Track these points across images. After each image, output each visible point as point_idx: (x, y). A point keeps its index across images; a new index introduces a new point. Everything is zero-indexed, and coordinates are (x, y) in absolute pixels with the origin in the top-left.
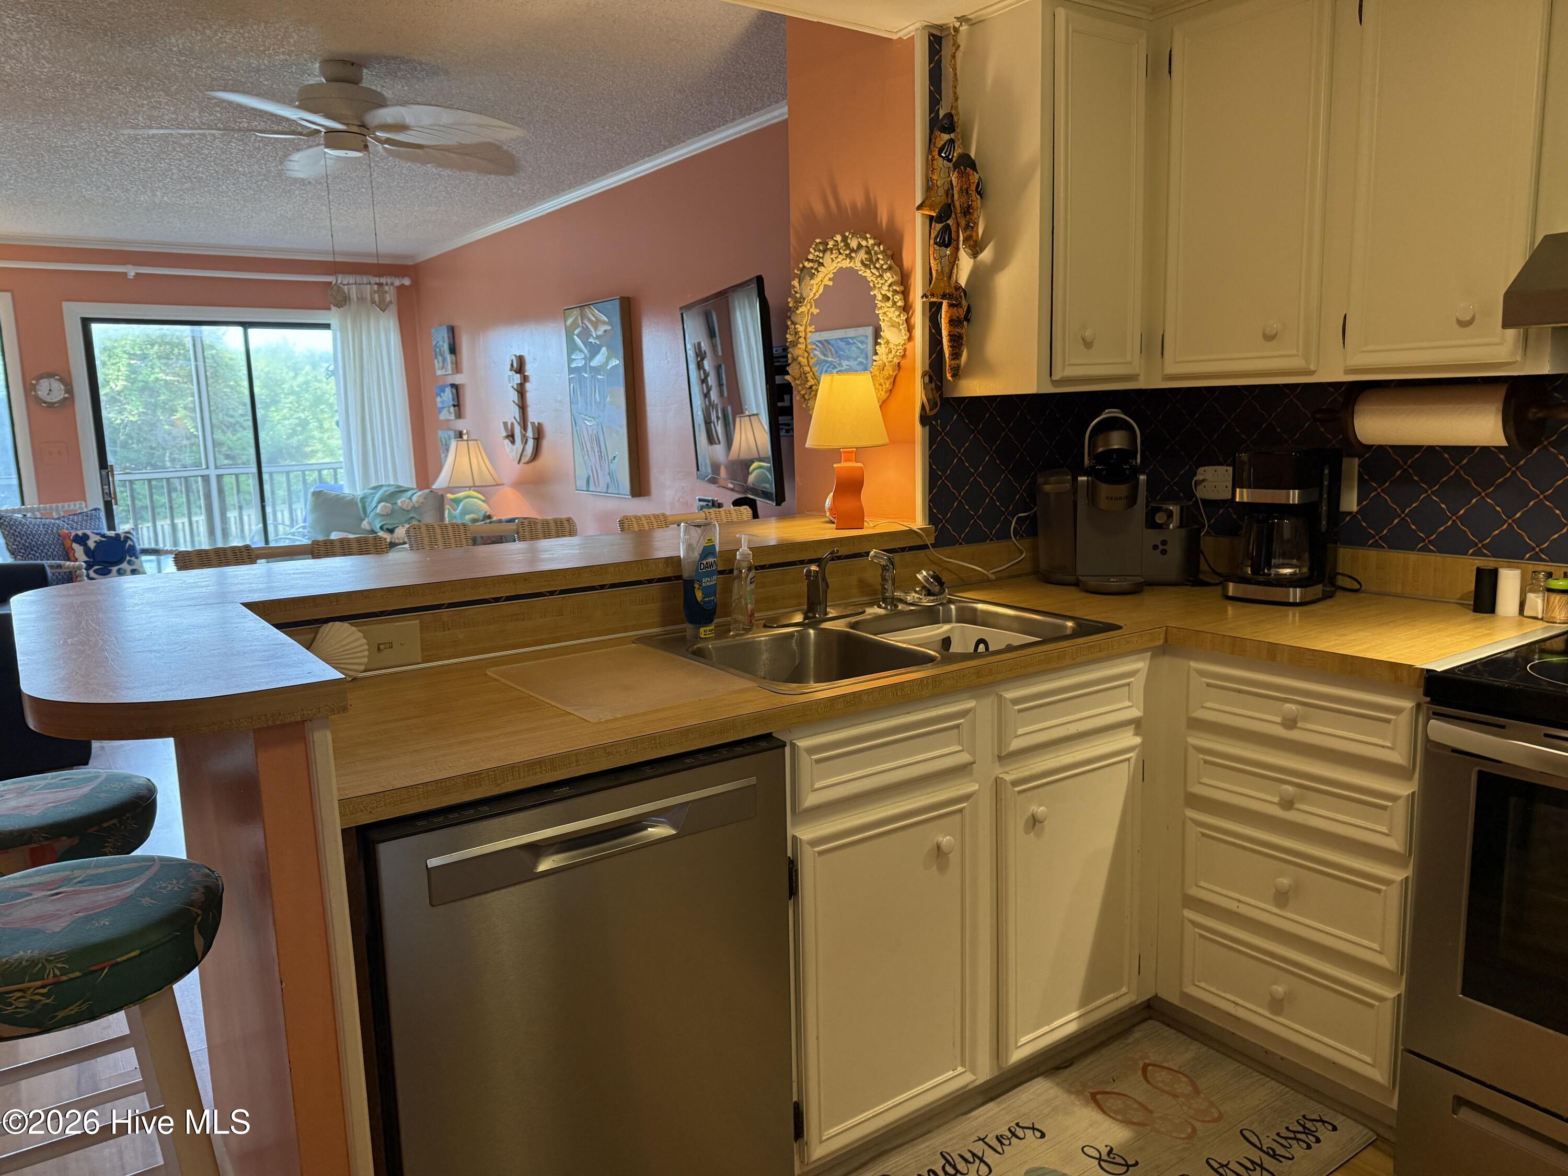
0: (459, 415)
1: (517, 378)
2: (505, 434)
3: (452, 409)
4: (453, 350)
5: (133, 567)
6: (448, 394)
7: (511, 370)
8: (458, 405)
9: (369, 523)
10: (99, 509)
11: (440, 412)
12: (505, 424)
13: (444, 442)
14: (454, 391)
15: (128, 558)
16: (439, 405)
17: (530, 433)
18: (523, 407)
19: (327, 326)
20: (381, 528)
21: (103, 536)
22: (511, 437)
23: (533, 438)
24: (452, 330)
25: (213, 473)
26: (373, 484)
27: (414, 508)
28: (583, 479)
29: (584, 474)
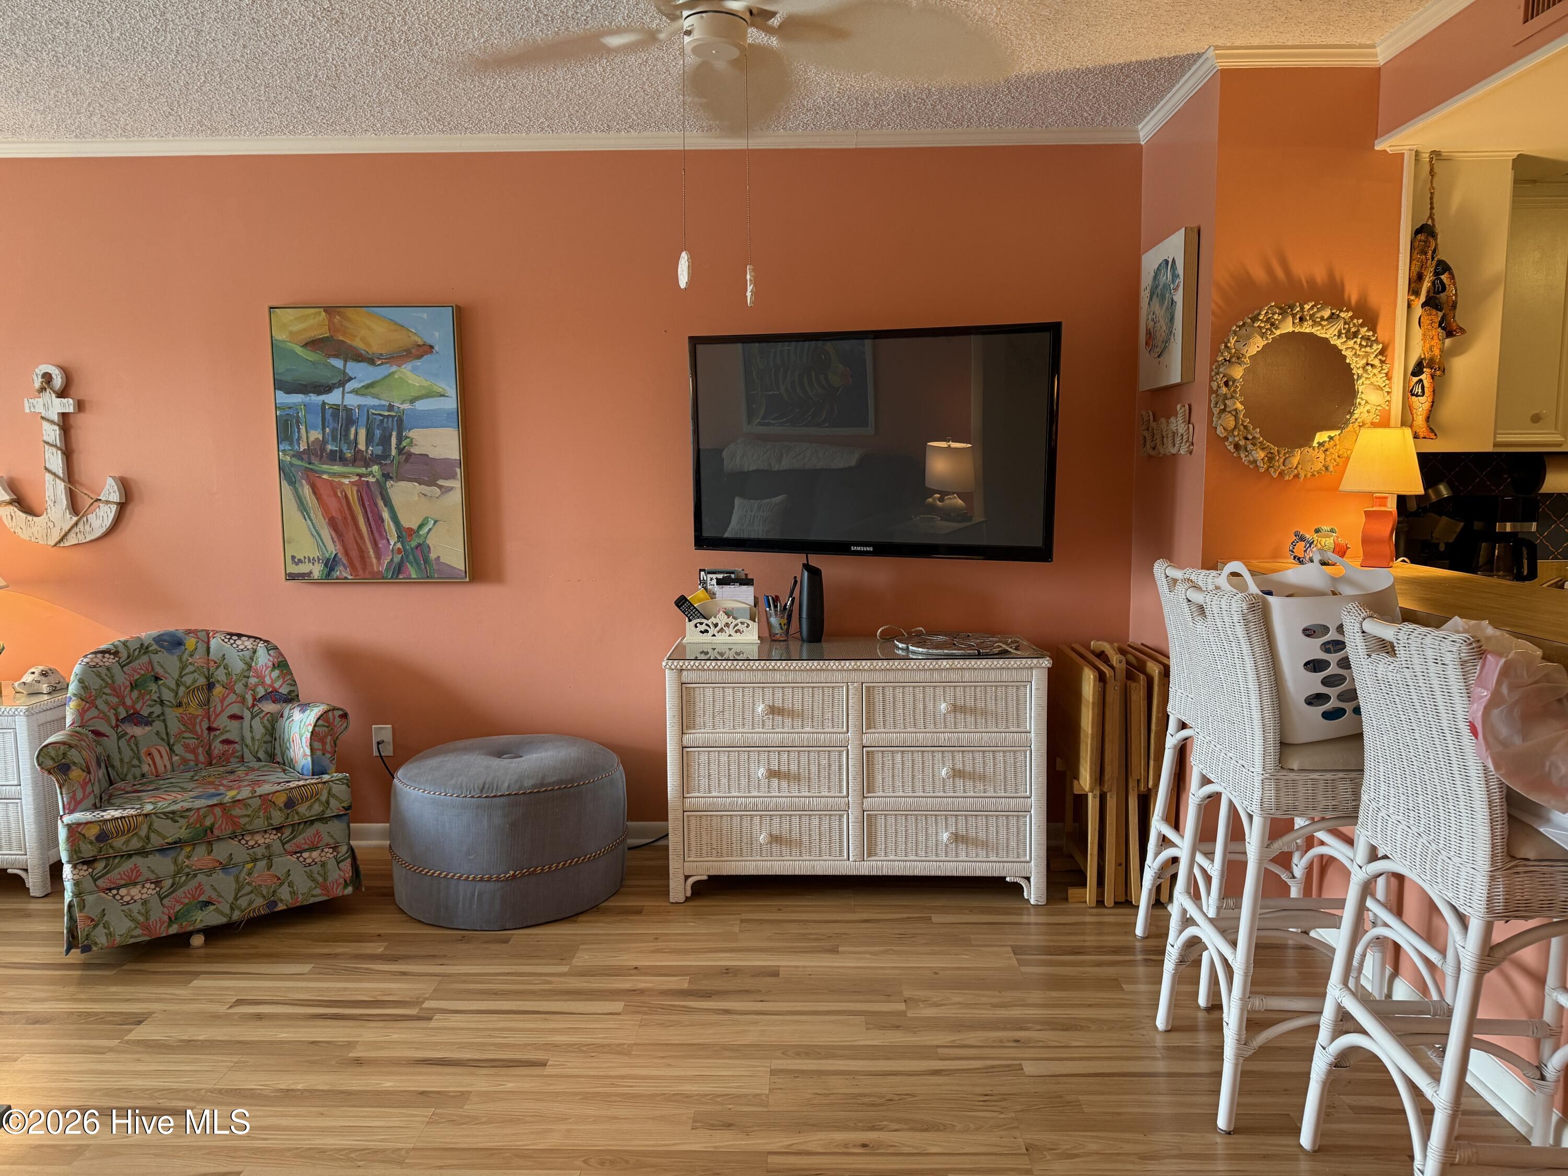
1: (60, 405)
7: (40, 391)
17: (105, 493)
18: (71, 449)
22: (26, 503)
23: (118, 504)
28: (312, 561)
29: (317, 554)
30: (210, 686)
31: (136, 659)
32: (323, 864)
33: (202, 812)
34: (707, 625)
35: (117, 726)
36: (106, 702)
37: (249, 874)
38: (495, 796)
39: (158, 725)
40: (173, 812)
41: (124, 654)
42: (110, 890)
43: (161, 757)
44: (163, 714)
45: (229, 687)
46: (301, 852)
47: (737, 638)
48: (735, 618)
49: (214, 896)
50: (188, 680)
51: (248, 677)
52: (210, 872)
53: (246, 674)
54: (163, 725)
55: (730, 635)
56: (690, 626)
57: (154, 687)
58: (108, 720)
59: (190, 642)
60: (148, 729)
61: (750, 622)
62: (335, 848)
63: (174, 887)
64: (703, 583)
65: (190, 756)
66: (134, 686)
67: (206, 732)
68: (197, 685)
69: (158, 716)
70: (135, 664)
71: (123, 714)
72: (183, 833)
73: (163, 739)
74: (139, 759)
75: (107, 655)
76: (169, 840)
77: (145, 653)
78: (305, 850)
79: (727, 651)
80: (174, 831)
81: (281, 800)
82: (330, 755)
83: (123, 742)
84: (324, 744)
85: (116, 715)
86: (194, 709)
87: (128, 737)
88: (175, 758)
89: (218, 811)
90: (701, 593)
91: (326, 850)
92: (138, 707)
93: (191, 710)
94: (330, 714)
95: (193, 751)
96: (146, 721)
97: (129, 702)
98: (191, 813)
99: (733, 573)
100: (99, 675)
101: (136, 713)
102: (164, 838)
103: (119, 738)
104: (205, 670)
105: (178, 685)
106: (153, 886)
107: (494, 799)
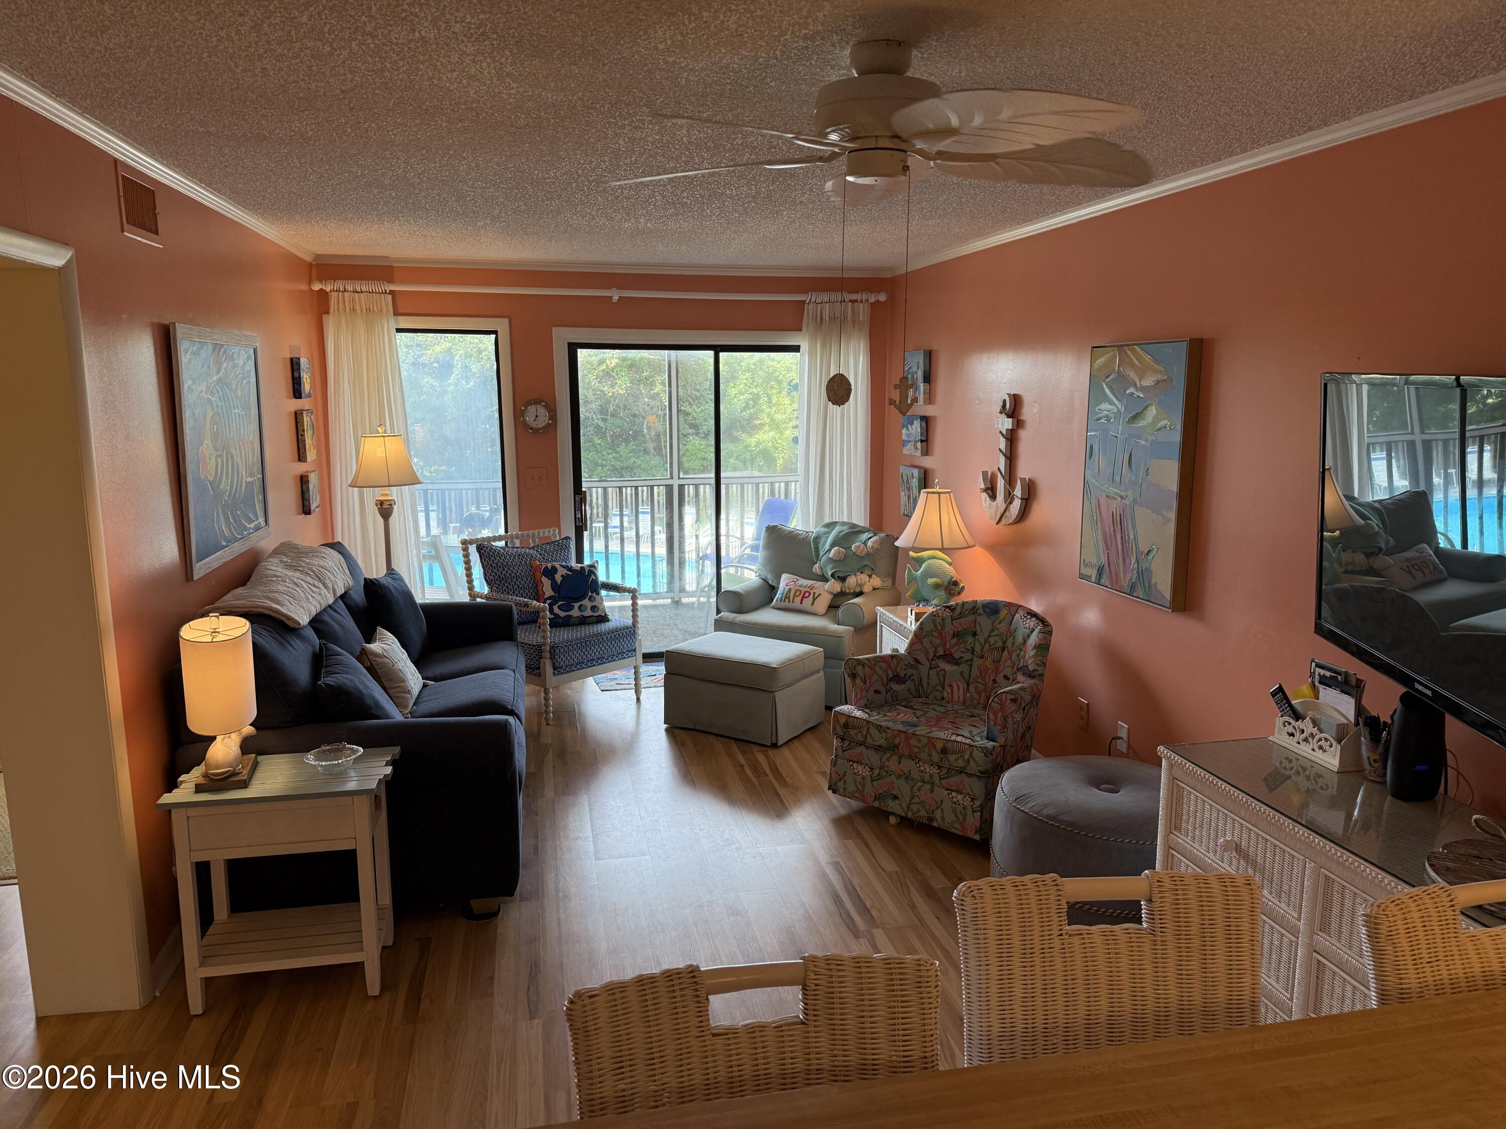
0: (926, 452)
1: (1008, 423)
2: (983, 486)
3: (919, 445)
4: (928, 378)
5: (594, 604)
6: (916, 428)
7: (1001, 413)
8: (926, 441)
9: (821, 568)
10: (569, 538)
11: (904, 446)
12: (985, 474)
13: (905, 479)
14: (924, 424)
15: (590, 594)
16: (904, 437)
17: (1018, 492)
18: (1011, 457)
19: (796, 349)
20: (833, 575)
21: (570, 569)
22: (991, 490)
23: (1021, 499)
24: (929, 356)
25: (676, 483)
26: (827, 520)
27: (868, 554)
28: (1092, 566)
29: (1094, 561)
30: (1004, 649)
31: (965, 616)
32: (965, 808)
33: (895, 732)
34: (1294, 727)
35: (933, 660)
36: (931, 642)
37: (919, 790)
38: (1018, 809)
39: (964, 667)
40: (881, 726)
41: (957, 612)
42: (850, 761)
43: (959, 690)
44: (972, 660)
45: (1010, 654)
46: (952, 791)
47: (1319, 753)
48: (1321, 731)
49: (900, 796)
50: (992, 640)
51: (1021, 650)
52: (899, 777)
53: (1021, 647)
54: (969, 668)
55: (1313, 750)
56: (1279, 721)
57: (970, 639)
58: (927, 654)
59: (1003, 613)
60: (955, 667)
61: (1334, 743)
62: (973, 800)
63: (879, 777)
64: (1312, 675)
65: (976, 696)
66: (956, 635)
67: (991, 682)
68: (997, 645)
69: (966, 661)
70: (963, 620)
71: (941, 652)
72: (882, 742)
73: (964, 678)
74: (943, 688)
75: (947, 610)
76: (876, 743)
77: (973, 614)
78: (955, 791)
79: (1309, 767)
80: (879, 739)
81: (940, 746)
82: (1000, 728)
83: (933, 672)
84: (996, 717)
85: (935, 653)
86: (989, 663)
87: (940, 669)
88: (968, 694)
89: (903, 736)
90: (1306, 689)
91: (967, 797)
92: (953, 651)
93: (987, 663)
95: (979, 694)
96: (957, 662)
97: (948, 646)
98: (889, 731)
99: (1340, 674)
100: (934, 622)
101: (951, 654)
102: (874, 741)
103: (930, 668)
104: (1004, 636)
105: (985, 643)
106: (869, 770)
107: (1019, 811)
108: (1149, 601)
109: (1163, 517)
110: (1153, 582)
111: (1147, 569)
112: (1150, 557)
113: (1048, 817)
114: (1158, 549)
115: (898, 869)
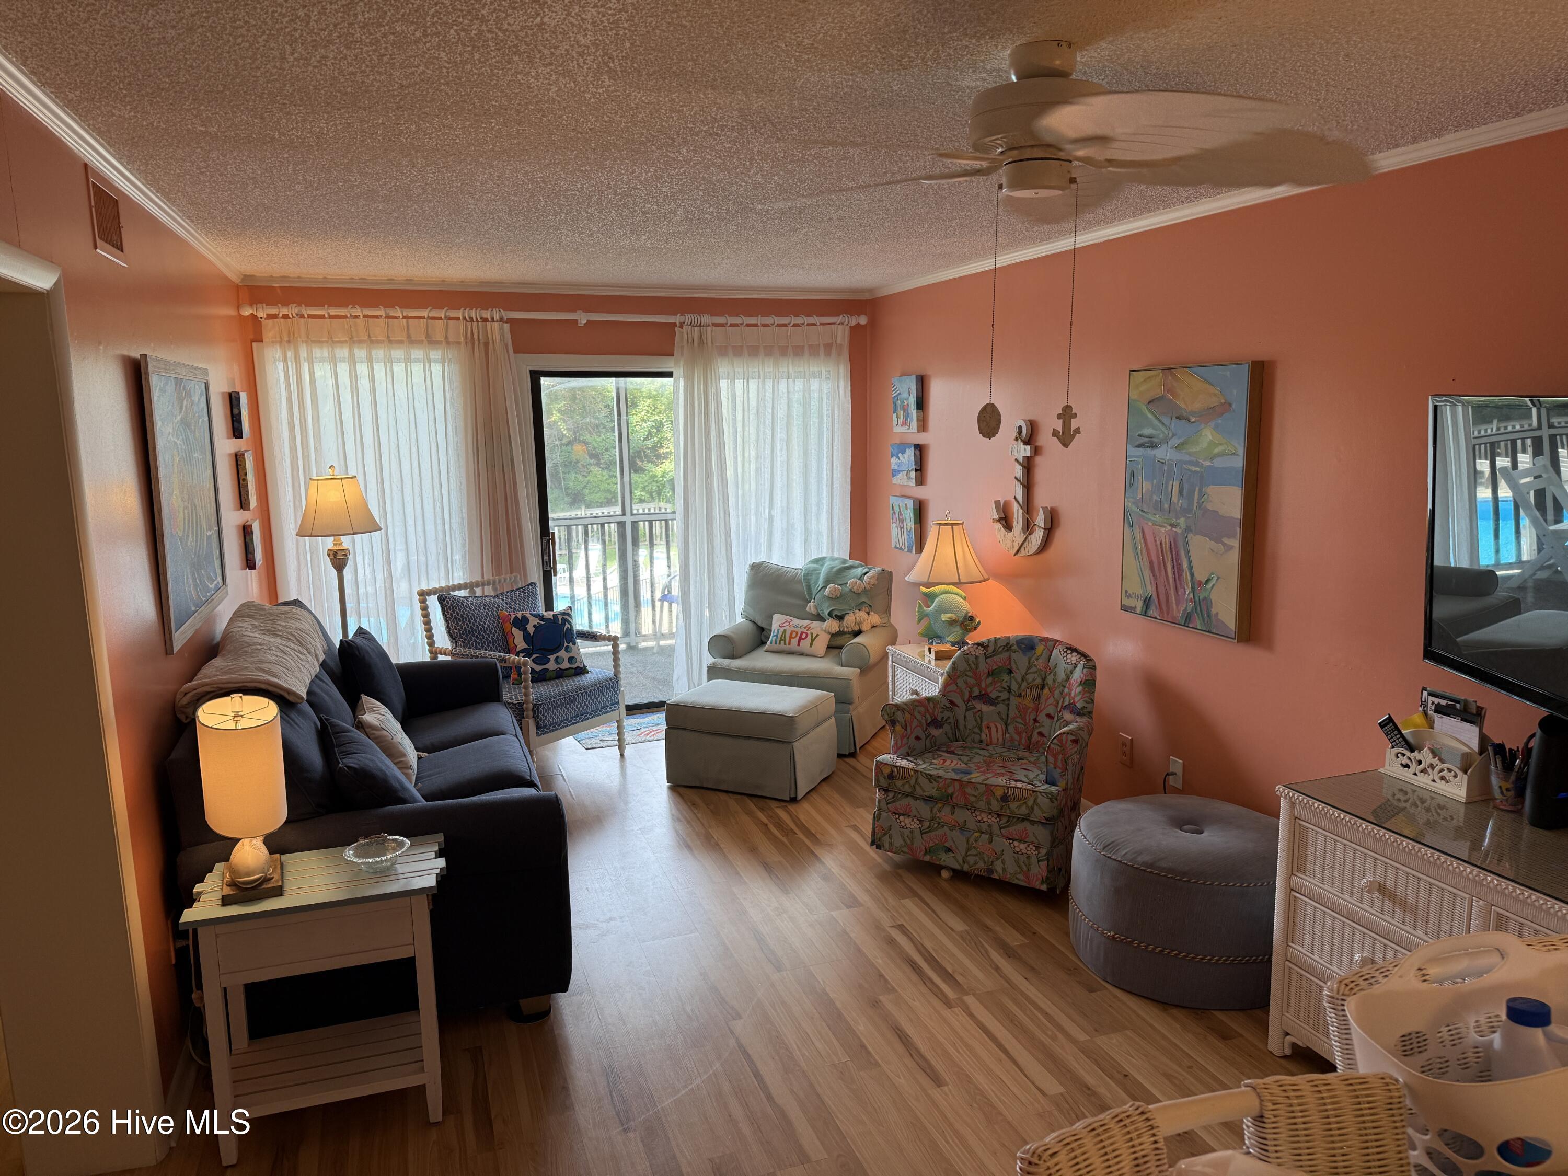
0: (921, 481)
1: (1025, 451)
2: (996, 516)
3: (913, 474)
4: (921, 404)
5: (570, 655)
6: (909, 456)
7: (1016, 439)
8: (921, 470)
9: (816, 607)
10: (535, 584)
11: (894, 475)
12: (997, 503)
13: (897, 510)
14: (918, 453)
15: (566, 644)
16: (894, 467)
17: (1040, 520)
18: (1028, 485)
20: (830, 614)
21: (541, 618)
22: (1006, 521)
23: (1045, 529)
24: (922, 383)
25: (628, 519)
26: (814, 556)
27: (865, 590)
28: (1137, 597)
29: (1139, 592)
30: (1043, 687)
31: (999, 654)
32: (1028, 857)
33: (948, 782)
34: (1409, 759)
35: (969, 701)
36: (966, 682)
37: (976, 841)
38: (1110, 858)
39: (1001, 707)
40: (931, 775)
41: (991, 649)
42: (896, 814)
43: (997, 731)
44: (1009, 699)
45: (1052, 691)
46: (1013, 840)
47: (1441, 785)
48: (1442, 761)
49: (954, 848)
50: (1030, 677)
51: (1065, 687)
52: (952, 828)
53: (1064, 684)
54: (1006, 708)
55: (1434, 781)
56: (1391, 753)
57: (1006, 677)
58: (962, 695)
59: (1040, 649)
60: (992, 708)
61: (1460, 773)
62: (1037, 848)
63: (930, 829)
64: (1424, 704)
65: (1016, 737)
66: (990, 674)
67: (1032, 722)
68: (1035, 683)
69: (1004, 700)
70: (997, 658)
71: (976, 692)
72: (934, 792)
73: (1002, 719)
74: (981, 730)
75: (980, 647)
76: (926, 794)
77: (1008, 650)
78: (1017, 840)
79: (1429, 798)
80: (930, 789)
81: (999, 793)
82: (1060, 771)
83: (970, 714)
84: (1056, 759)
85: (970, 693)
86: (1028, 702)
87: (976, 710)
88: (1007, 736)
89: (957, 785)
90: (1418, 718)
91: (1031, 846)
92: (989, 690)
93: (1026, 702)
94: (1064, 736)
95: (1019, 734)
96: (993, 702)
97: (983, 685)
98: (941, 780)
99: (1459, 702)
100: (967, 661)
101: (987, 694)
102: (924, 791)
103: (967, 710)
104: (1043, 673)
105: (1023, 680)
106: (918, 822)
107: (1109, 860)
108: (1208, 632)
109: (1224, 544)
110: (1213, 611)
111: (1205, 599)
112: (1209, 586)
113: (1144, 864)
114: (1218, 578)
115: (967, 928)
